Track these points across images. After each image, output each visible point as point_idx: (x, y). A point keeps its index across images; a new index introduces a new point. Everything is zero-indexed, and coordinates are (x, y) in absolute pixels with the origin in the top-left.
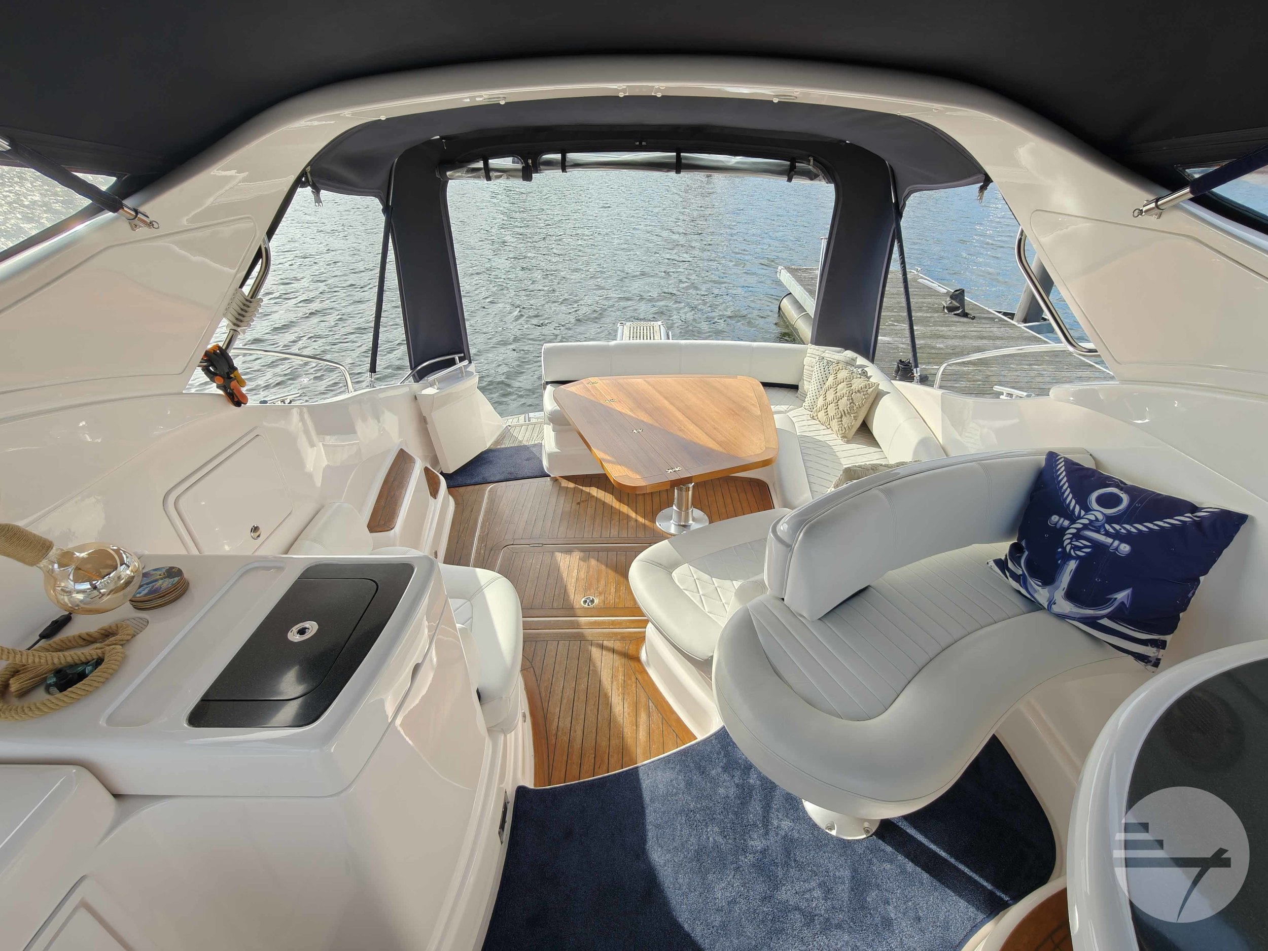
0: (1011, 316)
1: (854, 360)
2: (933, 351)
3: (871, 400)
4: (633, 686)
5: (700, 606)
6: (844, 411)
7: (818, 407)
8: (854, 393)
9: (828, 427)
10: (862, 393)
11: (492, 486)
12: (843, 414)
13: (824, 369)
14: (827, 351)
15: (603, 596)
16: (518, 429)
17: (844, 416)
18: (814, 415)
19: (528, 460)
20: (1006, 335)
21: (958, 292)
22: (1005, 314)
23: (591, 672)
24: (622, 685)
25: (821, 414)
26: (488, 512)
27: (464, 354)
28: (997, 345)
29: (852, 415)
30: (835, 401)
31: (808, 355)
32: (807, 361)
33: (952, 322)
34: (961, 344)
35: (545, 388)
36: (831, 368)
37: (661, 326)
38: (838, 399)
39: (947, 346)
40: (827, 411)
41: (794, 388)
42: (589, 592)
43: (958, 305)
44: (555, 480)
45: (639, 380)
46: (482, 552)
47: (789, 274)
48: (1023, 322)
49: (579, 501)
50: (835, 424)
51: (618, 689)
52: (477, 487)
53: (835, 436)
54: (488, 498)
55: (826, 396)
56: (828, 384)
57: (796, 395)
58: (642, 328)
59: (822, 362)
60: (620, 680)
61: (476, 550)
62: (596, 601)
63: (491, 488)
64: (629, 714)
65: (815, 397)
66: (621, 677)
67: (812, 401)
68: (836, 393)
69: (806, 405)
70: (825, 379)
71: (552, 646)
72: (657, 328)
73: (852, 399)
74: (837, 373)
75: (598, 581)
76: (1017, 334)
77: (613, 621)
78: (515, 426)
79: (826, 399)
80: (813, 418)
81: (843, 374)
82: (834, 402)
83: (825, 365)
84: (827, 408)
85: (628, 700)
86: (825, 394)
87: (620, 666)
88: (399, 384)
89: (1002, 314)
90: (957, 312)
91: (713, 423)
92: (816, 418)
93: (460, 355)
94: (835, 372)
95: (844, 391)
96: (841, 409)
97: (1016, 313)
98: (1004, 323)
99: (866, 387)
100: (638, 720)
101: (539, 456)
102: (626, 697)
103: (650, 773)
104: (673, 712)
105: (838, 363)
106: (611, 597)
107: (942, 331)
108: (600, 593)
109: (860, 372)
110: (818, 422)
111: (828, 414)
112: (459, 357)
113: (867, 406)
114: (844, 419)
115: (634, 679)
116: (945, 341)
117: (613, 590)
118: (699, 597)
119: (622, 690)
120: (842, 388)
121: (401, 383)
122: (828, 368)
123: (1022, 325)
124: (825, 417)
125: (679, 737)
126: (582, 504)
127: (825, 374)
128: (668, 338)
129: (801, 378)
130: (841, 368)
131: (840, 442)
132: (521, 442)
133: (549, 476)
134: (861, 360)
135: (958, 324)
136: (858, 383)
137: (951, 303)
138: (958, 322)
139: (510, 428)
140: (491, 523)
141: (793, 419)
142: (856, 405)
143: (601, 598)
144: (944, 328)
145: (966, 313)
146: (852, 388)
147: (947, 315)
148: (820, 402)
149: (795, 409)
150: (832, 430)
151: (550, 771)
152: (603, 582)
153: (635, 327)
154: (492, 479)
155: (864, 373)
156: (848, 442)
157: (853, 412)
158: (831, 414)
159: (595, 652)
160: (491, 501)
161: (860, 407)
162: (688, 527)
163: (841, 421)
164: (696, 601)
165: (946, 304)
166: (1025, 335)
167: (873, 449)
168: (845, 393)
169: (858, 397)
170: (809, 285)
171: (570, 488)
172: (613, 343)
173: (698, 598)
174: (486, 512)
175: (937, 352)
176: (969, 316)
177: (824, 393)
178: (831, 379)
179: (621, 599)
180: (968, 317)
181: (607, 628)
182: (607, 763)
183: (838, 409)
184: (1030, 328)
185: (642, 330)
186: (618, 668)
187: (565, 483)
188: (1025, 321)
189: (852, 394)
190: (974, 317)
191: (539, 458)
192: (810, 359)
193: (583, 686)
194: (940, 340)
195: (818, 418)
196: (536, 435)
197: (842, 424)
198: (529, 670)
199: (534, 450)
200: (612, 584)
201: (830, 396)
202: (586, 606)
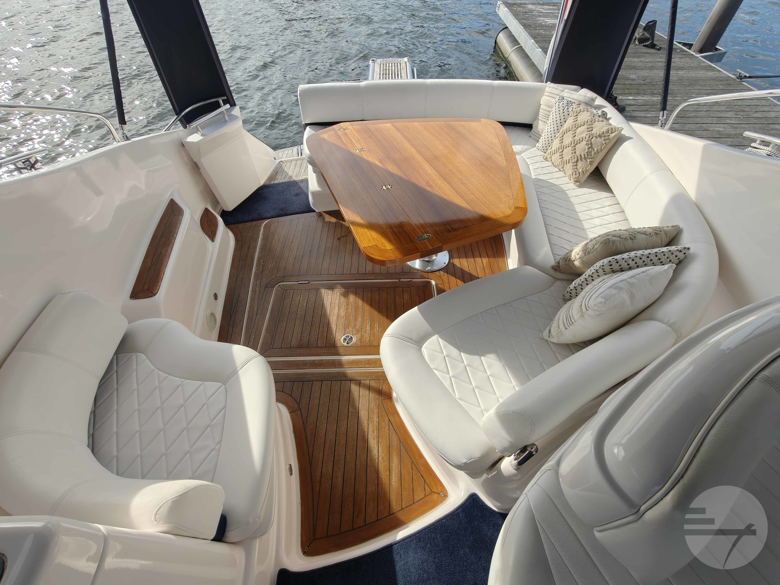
0: (690, 46)
1: (593, 100)
2: (627, 82)
3: (610, 146)
4: (387, 429)
5: (451, 391)
6: (581, 155)
7: (553, 149)
8: (594, 138)
9: (562, 170)
10: (603, 138)
11: (266, 222)
12: (579, 159)
13: (563, 110)
14: (565, 90)
15: (360, 334)
16: (288, 164)
17: (580, 161)
18: (548, 157)
19: (297, 195)
20: (687, 65)
21: (651, 23)
22: (685, 45)
23: (350, 414)
24: (376, 427)
25: (556, 158)
26: (263, 248)
27: (227, 97)
28: (679, 75)
29: (588, 160)
30: (573, 145)
31: (546, 94)
32: (544, 100)
33: (642, 53)
34: (650, 74)
35: (305, 129)
36: (570, 109)
37: (407, 63)
38: (576, 143)
39: (638, 77)
40: (562, 155)
41: (528, 127)
42: (348, 330)
43: (648, 36)
44: (320, 215)
45: (388, 125)
46: (258, 290)
47: (507, 9)
48: (698, 52)
49: (339, 236)
50: (569, 168)
51: (374, 432)
52: (254, 223)
53: (567, 179)
54: (263, 235)
55: (563, 139)
56: (566, 126)
57: (529, 135)
58: (390, 65)
59: (562, 103)
60: (375, 423)
61: (253, 288)
62: (354, 340)
63: (265, 224)
64: (383, 458)
65: (550, 139)
66: (376, 419)
67: (547, 142)
68: (574, 136)
69: (539, 146)
70: (563, 120)
71: (317, 386)
72: (403, 65)
73: (591, 144)
74: (577, 115)
75: (356, 319)
76: (696, 64)
77: (369, 360)
78: (286, 161)
79: (562, 142)
80: (546, 159)
81: (584, 117)
82: (571, 146)
83: (564, 105)
84: (562, 151)
85: (382, 443)
86: (563, 136)
87: (375, 408)
88: (163, 132)
89: (681, 45)
90: (647, 43)
91: (460, 176)
92: (550, 160)
93: (223, 98)
94: (575, 114)
95: (584, 135)
96: (578, 154)
97: (694, 43)
98: (685, 53)
99: (608, 132)
100: (391, 465)
101: (306, 191)
102: (380, 440)
103: (402, 553)
104: (421, 456)
105: (579, 104)
106: (367, 335)
107: (634, 62)
108: (357, 332)
109: (600, 114)
110: (550, 164)
111: (563, 158)
112: (222, 100)
113: (605, 151)
114: (580, 164)
115: (387, 421)
116: (637, 71)
117: (368, 328)
118: (449, 379)
119: (376, 434)
120: (582, 132)
121: (165, 131)
122: (568, 109)
123: (699, 55)
124: (560, 160)
125: (427, 483)
126: (342, 239)
127: (564, 116)
128: (414, 78)
129: (536, 116)
130: (582, 110)
131: (572, 185)
132: (291, 177)
133: (315, 211)
134: (600, 101)
135: (647, 55)
136: (599, 127)
137: (643, 34)
138: (647, 53)
139: (281, 163)
140: (265, 259)
141: (527, 160)
142: (594, 150)
143: (358, 336)
144: (635, 59)
145: (655, 44)
146: (593, 132)
147: (637, 47)
148: (556, 144)
149: (529, 149)
150: (565, 173)
151: (315, 520)
152: (360, 319)
153: (385, 64)
154: (267, 215)
155: (604, 115)
156: (580, 186)
157: (590, 157)
158: (566, 158)
159: (354, 388)
160: (266, 238)
161: (598, 153)
162: (431, 262)
163: (577, 165)
164: (446, 384)
165: (639, 36)
166: (702, 64)
167: (604, 194)
168: (584, 138)
169: (597, 142)
170: (523, 19)
171: (332, 222)
172: (363, 83)
173: (449, 382)
174: (261, 249)
175: (631, 83)
176: (656, 47)
177: (561, 135)
178: (570, 121)
179: (376, 337)
180: (655, 49)
181: (364, 367)
182: (364, 512)
183: (575, 153)
184: (704, 57)
185: (390, 68)
186: (374, 409)
187: (328, 218)
188: (701, 51)
189: (593, 138)
190: (661, 48)
191: (306, 193)
192: (548, 98)
193: (343, 429)
194: (632, 71)
195: (551, 160)
196: (303, 170)
197: (577, 168)
198: (296, 412)
199: (302, 185)
200: (368, 321)
201: (568, 139)
202: (345, 344)
